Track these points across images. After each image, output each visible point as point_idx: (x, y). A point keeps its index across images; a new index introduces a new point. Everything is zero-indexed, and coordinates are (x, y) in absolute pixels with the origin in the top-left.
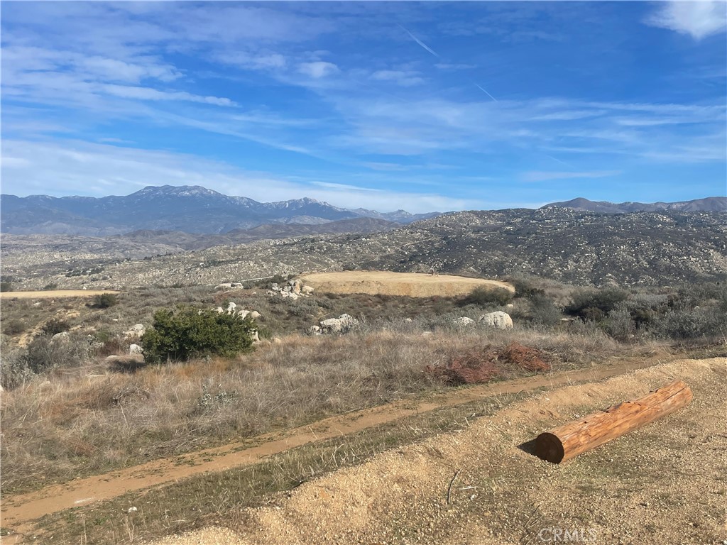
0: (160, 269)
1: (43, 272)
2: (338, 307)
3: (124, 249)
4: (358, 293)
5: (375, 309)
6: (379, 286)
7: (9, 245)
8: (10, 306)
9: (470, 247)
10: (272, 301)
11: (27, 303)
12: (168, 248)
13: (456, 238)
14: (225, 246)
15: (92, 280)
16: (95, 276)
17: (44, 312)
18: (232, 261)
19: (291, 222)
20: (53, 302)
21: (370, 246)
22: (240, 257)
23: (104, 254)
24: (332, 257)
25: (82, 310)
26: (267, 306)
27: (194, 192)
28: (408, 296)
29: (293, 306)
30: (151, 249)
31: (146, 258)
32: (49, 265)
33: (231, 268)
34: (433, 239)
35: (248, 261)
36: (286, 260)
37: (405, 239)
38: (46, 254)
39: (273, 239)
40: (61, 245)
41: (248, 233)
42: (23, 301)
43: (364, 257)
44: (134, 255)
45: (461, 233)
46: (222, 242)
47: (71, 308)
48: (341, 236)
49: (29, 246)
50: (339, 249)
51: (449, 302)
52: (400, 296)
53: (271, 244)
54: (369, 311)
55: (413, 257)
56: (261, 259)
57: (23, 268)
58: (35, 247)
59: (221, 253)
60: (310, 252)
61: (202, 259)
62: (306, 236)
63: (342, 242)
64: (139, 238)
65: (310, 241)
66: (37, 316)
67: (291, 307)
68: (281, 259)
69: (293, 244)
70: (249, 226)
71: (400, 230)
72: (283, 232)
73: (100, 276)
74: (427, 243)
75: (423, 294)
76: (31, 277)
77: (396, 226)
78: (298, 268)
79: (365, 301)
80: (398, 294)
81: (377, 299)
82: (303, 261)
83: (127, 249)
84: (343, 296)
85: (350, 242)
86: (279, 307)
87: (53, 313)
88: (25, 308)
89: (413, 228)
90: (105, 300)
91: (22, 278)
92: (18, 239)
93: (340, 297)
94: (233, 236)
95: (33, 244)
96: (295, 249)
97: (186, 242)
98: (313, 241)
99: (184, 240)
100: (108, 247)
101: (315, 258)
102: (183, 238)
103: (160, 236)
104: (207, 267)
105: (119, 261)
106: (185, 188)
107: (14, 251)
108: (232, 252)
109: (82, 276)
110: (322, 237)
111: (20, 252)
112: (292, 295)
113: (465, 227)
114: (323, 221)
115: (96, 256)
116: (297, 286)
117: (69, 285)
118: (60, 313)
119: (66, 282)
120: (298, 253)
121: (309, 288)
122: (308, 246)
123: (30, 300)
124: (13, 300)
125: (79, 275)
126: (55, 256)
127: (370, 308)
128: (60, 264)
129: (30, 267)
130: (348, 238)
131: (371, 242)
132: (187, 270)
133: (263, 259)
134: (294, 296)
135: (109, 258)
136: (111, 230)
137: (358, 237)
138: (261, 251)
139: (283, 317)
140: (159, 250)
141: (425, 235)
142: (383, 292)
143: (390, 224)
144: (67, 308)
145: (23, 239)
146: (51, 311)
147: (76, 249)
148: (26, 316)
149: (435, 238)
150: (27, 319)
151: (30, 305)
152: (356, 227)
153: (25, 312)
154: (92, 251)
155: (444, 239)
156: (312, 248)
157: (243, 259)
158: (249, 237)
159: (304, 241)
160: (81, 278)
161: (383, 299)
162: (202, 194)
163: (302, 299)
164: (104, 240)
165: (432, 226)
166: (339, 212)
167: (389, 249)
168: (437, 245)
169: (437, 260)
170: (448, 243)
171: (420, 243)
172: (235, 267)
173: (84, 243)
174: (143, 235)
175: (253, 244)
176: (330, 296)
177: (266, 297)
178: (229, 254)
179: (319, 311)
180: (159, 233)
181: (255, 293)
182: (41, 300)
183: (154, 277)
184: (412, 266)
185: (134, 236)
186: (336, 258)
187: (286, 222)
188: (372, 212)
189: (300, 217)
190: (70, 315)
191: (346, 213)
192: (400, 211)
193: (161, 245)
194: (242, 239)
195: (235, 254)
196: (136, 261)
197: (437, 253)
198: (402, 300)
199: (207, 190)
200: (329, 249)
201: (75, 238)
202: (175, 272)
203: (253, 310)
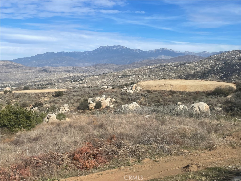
0: (104, 79)
1: (63, 81)
2: (151, 96)
3: (92, 71)
4: (161, 90)
5: (168, 97)
6: (171, 86)
7: (52, 71)
8: (24, 96)
9: (236, 66)
10: (122, 94)
11: (30, 95)
12: (108, 71)
13: (229, 62)
14: (130, 69)
15: (80, 84)
16: (81, 82)
17: (36, 98)
18: (131, 75)
19: (156, 58)
20: (40, 94)
21: (189, 68)
22: (135, 74)
23: (84, 74)
24: (173, 73)
25: (50, 98)
26: (119, 96)
27: (118, 48)
28: (185, 91)
29: (130, 96)
30: (102, 71)
31: (99, 75)
32: (65, 78)
33: (131, 78)
34: (219, 63)
35: (138, 75)
36: (153, 74)
37: (205, 64)
38: (64, 74)
39: (149, 66)
40: (69, 70)
41: (139, 64)
42: (29, 94)
43: (187, 72)
44: (95, 74)
45: (232, 60)
46: (129, 68)
47: (46, 97)
48: (177, 63)
49: (58, 71)
50: (176, 69)
51: (204, 94)
52: (181, 91)
53: (148, 68)
54: (165, 98)
55: (209, 71)
56: (143, 74)
57: (56, 79)
58: (61, 71)
59: (128, 72)
60: (164, 71)
61: (120, 75)
62: (162, 64)
63: (177, 66)
64: (97, 67)
65: (163, 66)
66: (33, 100)
67: (129, 97)
68: (151, 74)
69: (156, 68)
70: (139, 61)
71: (203, 60)
72: (153, 62)
73: (82, 82)
74: (216, 65)
75: (192, 90)
76: (58, 83)
77: (202, 58)
78: (159, 77)
79: (163, 93)
80: (180, 90)
81: (170, 93)
82: (160, 75)
83: (93, 71)
84: (154, 91)
85: (181, 66)
86: (124, 97)
87: (39, 99)
88: (29, 97)
89: (209, 59)
90: (59, 94)
91: (55, 83)
92: (55, 68)
93: (153, 92)
94: (133, 65)
95: (60, 70)
96: (157, 69)
97: (115, 68)
98: (165, 66)
99: (114, 67)
100: (86, 71)
101: (166, 73)
102: (114, 66)
103: (105, 66)
104: (122, 78)
105: (89, 76)
106: (114, 46)
107: (53, 73)
108: (132, 71)
109: (76, 82)
110: (169, 64)
111: (55, 73)
112: (131, 91)
113: (234, 57)
114: (170, 57)
115: (82, 74)
116: (133, 87)
117: (72, 86)
118: (41, 99)
119: (70, 85)
120: (159, 71)
121: (139, 88)
122: (163, 68)
123: (31, 93)
124: (26, 94)
125: (75, 82)
126: (67, 75)
127: (165, 97)
128: (69, 78)
129: (58, 79)
130: (180, 64)
131: (190, 65)
132: (115, 79)
133: (144, 74)
134: (132, 92)
135: (86, 75)
136: (87, 64)
137: (184, 64)
138: (143, 71)
139: (125, 101)
140: (105, 71)
141: (215, 62)
142: (173, 89)
143: (200, 57)
144: (45, 97)
145: (56, 68)
146: (38, 98)
147: (75, 72)
148: (29, 100)
149: (220, 63)
150: (29, 101)
151: (31, 96)
152: (184, 59)
153: (29, 99)
154: (80, 72)
155: (224, 63)
156: (164, 69)
157: (136, 74)
158: (139, 65)
159: (161, 66)
160: (76, 83)
161: (172, 93)
162: (121, 49)
163: (135, 93)
164: (85, 68)
165: (218, 58)
166: (177, 53)
167: (198, 69)
168: (220, 66)
169: (220, 73)
170: (226, 65)
171: (213, 65)
172: (133, 78)
173: (77, 69)
174: (99, 66)
175: (140, 68)
176: (149, 91)
177: (120, 92)
178: (131, 72)
179: (141, 98)
180: (105, 65)
181: (116, 90)
182: (36, 94)
183: (102, 82)
184: (208, 76)
185: (95, 66)
186: (175, 73)
187: (154, 59)
188: (192, 52)
189: (160, 56)
190: (45, 100)
191: (180, 53)
192: (204, 52)
193: (106, 69)
194: (136, 66)
195: (133, 72)
196: (96, 76)
197: (220, 69)
198: (182, 93)
199: (123, 47)
200: (172, 69)
201: (74, 68)
202: (110, 80)
203: (113, 98)
